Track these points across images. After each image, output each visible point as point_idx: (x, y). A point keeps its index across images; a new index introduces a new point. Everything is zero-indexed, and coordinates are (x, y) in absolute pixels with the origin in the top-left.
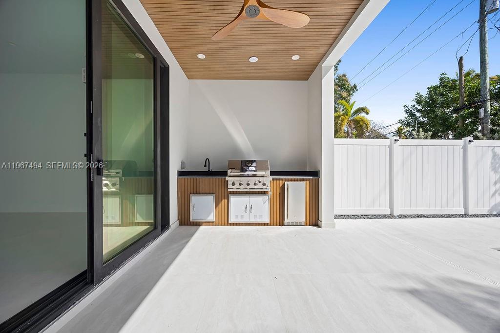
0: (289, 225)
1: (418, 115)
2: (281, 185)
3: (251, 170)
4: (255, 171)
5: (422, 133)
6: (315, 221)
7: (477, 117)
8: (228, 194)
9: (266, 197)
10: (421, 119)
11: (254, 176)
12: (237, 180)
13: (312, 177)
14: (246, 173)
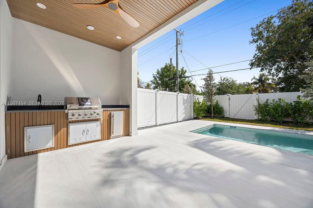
0: (113, 138)
1: (158, 79)
2: (109, 114)
3: (88, 105)
4: (90, 105)
5: (161, 88)
6: (127, 133)
7: (175, 84)
8: (67, 123)
9: (99, 123)
10: (158, 81)
11: (90, 109)
12: (76, 112)
13: (126, 109)
14: (84, 107)
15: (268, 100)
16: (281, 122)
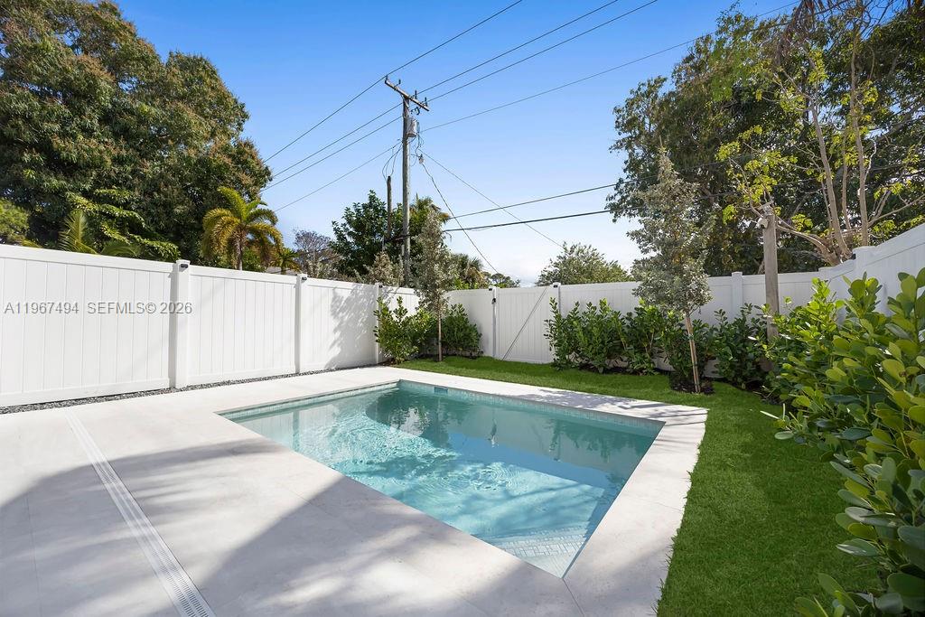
1: (350, 239)
10: (353, 245)
15: (577, 304)
16: (601, 370)
